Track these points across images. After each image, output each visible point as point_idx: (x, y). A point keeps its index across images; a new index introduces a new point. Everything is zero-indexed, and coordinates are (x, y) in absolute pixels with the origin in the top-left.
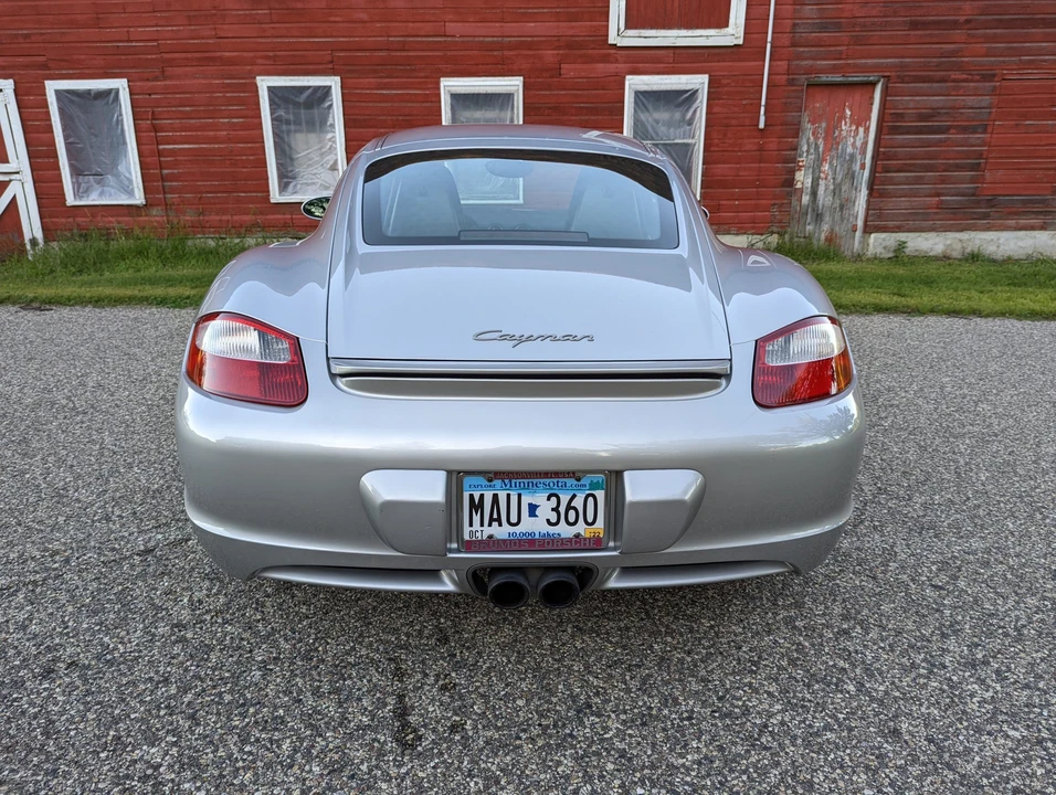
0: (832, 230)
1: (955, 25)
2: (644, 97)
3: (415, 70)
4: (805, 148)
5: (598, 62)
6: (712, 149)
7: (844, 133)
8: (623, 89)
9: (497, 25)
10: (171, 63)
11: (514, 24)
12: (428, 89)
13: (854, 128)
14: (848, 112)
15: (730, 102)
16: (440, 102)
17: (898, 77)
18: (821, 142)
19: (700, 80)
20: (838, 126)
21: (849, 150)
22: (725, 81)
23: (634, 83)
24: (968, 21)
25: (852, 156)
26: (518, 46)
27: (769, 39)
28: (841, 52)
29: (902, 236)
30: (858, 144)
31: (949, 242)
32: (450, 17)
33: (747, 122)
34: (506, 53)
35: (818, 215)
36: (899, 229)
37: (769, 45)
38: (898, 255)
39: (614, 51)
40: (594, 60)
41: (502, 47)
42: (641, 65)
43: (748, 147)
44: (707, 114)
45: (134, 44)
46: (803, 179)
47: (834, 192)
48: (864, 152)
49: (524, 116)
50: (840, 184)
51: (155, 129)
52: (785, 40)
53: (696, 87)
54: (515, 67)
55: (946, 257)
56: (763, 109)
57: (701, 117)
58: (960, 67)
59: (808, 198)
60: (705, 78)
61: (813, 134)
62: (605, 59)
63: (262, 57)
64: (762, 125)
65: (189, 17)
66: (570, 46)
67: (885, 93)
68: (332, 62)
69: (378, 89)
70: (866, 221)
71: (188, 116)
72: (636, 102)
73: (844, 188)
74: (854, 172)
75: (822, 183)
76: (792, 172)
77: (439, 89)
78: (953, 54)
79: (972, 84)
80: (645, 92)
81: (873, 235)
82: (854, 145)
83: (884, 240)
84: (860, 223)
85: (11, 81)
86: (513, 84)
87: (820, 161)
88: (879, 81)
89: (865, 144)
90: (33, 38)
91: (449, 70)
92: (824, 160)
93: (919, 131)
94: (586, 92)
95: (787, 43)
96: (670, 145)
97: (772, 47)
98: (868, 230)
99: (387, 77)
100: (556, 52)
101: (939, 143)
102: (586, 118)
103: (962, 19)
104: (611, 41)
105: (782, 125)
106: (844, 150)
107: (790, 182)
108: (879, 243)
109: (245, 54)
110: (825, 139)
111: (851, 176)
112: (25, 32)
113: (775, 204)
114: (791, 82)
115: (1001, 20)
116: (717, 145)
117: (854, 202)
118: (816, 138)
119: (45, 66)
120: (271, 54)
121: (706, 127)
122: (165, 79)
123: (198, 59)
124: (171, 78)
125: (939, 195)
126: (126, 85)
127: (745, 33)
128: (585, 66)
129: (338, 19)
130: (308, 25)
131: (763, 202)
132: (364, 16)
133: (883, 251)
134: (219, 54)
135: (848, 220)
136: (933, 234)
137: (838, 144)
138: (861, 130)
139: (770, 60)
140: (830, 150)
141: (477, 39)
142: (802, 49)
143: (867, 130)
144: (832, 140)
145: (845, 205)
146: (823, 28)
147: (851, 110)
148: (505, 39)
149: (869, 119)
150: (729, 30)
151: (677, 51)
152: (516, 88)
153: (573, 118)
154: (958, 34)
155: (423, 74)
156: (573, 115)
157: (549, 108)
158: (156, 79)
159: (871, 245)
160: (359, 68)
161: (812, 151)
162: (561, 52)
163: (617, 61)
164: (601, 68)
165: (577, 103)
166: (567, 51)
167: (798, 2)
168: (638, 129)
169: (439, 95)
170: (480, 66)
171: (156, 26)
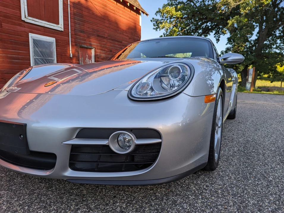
1: (104, 38)
2: (35, 42)
7: (87, 61)
8: (29, 38)
14: (87, 56)
15: (62, 48)
17: (97, 48)
19: (52, 40)
20: (85, 59)
22: (59, 41)
23: (32, 36)
24: (107, 38)
27: (70, 31)
28: (85, 39)
33: (67, 55)
37: (70, 33)
39: (24, 23)
40: (14, 24)
42: (33, 30)
43: (68, 62)
44: (56, 51)
56: (71, 51)
58: (107, 48)
60: (54, 39)
61: (81, 60)
62: (20, 25)
64: (71, 56)
67: (95, 52)
78: (105, 44)
80: (37, 40)
88: (93, 49)
94: (14, 36)
95: (74, 34)
96: (47, 59)
97: (71, 34)
102: (15, 46)
104: (23, 19)
105: (75, 57)
110: (83, 62)
114: (76, 45)
115: (111, 39)
127: (64, 28)
128: (12, 26)
138: (90, 61)
139: (71, 38)
142: (77, 36)
146: (81, 32)
149: (92, 58)
150: (60, 26)
151: (45, 28)
153: (9, 45)
154: (105, 40)
162: (1, 18)
163: (25, 27)
164: (19, 28)
165: (11, 39)
166: (4, 18)
167: (75, 23)
168: (35, 53)
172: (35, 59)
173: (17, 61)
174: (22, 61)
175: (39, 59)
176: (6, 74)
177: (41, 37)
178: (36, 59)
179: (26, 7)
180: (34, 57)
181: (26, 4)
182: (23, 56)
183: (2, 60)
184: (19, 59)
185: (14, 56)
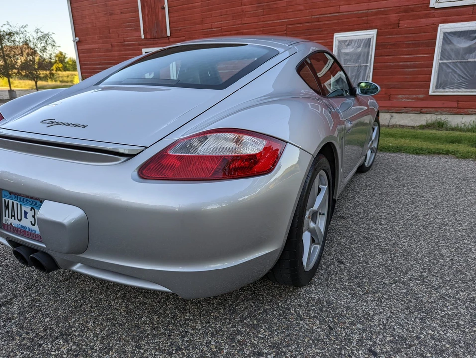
2: (447, 36)
3: (322, 31)
5: (422, 18)
8: (437, 32)
9: (366, 4)
11: (375, 3)
12: (327, 39)
16: (333, 45)
23: (444, 28)
26: (376, 14)
32: (342, 3)
34: (369, 18)
39: (434, 11)
40: (419, 17)
41: (367, 15)
42: (450, 18)
45: (213, 29)
49: (376, 50)
54: (374, 25)
62: (427, 16)
63: (258, 31)
65: (233, 17)
66: (406, 11)
68: (286, 30)
72: (444, 39)
77: (333, 39)
80: (451, 32)
90: (182, 30)
91: (339, 29)
94: (413, 35)
96: (465, 62)
99: (310, 35)
100: (397, 15)
102: (412, 49)
104: (431, 6)
109: (251, 30)
112: (180, 28)
120: (262, 29)
123: (234, 34)
128: (414, 21)
129: (291, 10)
130: (278, 15)
132: (302, 8)
134: (242, 31)
141: (354, 13)
148: (370, 11)
151: (475, 8)
152: (373, 35)
153: (405, 49)
155: (326, 32)
156: (405, 48)
157: (391, 45)
160: (297, 32)
162: (400, 15)
163: (434, 17)
164: (424, 21)
165: (407, 41)
166: (404, 14)
168: (444, 54)
169: (333, 42)
170: (355, 26)
171: (221, 21)
172: (440, 64)
173: (411, 70)
174: (419, 69)
175: (448, 64)
176: (391, 89)
177: (463, 26)
178: (442, 65)
180: (440, 61)
182: (422, 62)
183: (390, 70)
184: (414, 66)
185: (408, 63)
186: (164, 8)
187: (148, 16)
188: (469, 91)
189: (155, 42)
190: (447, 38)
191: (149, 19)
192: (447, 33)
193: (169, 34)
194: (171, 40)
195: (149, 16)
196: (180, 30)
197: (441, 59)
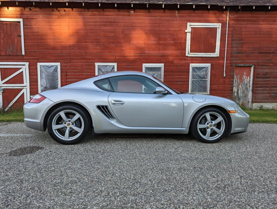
0: (243, 102)
1: (270, 53)
2: (194, 69)
3: (136, 62)
4: (235, 82)
5: (183, 60)
6: (212, 81)
7: (244, 78)
8: (189, 67)
9: (158, 51)
10: (73, 59)
11: (162, 51)
12: (139, 66)
13: (247, 77)
15: (216, 70)
17: (258, 65)
18: (239, 80)
19: (209, 65)
20: (243, 76)
21: (246, 82)
22: (214, 65)
23: (192, 65)
24: (273, 52)
25: (247, 84)
26: (163, 56)
27: (225, 55)
28: (243, 59)
29: (261, 104)
30: (248, 81)
31: (273, 106)
32: (146, 49)
33: (221, 75)
34: (160, 58)
35: (239, 98)
36: (260, 102)
37: (225, 57)
38: (261, 108)
39: (187, 58)
41: (159, 56)
42: (194, 61)
43: (221, 81)
44: (210, 73)
45: (63, 54)
46: (235, 89)
47: (243, 92)
48: (250, 83)
49: (164, 73)
50: (244, 91)
51: (66, 75)
52: (229, 56)
53: (208, 66)
54: (162, 61)
55: (273, 109)
56: (224, 72)
57: (209, 74)
58: (272, 63)
59: (236, 94)
60: (210, 64)
61: (237, 78)
62: (185, 60)
63: (97, 58)
64: (225, 76)
65: (79, 48)
66: (176, 56)
67: (255, 69)
68: (115, 59)
69: (126, 66)
70: (252, 100)
71: (75, 72)
72: (193, 70)
73: (245, 92)
74: (247, 88)
75: (239, 90)
76: (233, 87)
77: (142, 66)
78: (270, 60)
79: (275, 67)
80: (195, 67)
81: (254, 104)
82: (247, 81)
83: (257, 105)
84: (250, 100)
85: (28, 63)
86: (162, 65)
87: (239, 85)
88: (252, 66)
89: (250, 81)
90: (36, 52)
91: (145, 62)
92: (240, 85)
93: (263, 78)
94: (180, 67)
95: (230, 56)
96: (201, 80)
98: (253, 102)
99: (129, 63)
100: (172, 58)
101: (268, 81)
102: (180, 73)
103: (272, 52)
104: (187, 55)
105: (229, 76)
106: (245, 82)
107: (232, 90)
108: (256, 106)
109: (93, 57)
110: (240, 79)
111: (247, 89)
112: (34, 50)
113: (228, 95)
114: (231, 66)
116: (213, 81)
117: (248, 95)
118: (237, 79)
119: (38, 59)
120: (99, 57)
121: (210, 76)
122: (70, 63)
123: (80, 58)
124: (72, 63)
125: (270, 94)
126: (60, 64)
127: (219, 54)
128: (180, 61)
129: (117, 49)
130: (110, 50)
131: (225, 95)
132: (124, 49)
133: (257, 107)
134: (86, 57)
135: (247, 100)
136: (269, 103)
137: (243, 81)
138: (248, 77)
139: (226, 60)
140: (241, 82)
141: (153, 54)
142: (233, 58)
143: (250, 77)
144: (241, 80)
145: (246, 96)
146: (238, 53)
147: (246, 73)
148: (160, 54)
149: (250, 75)
150: (216, 53)
151: (203, 58)
154: (271, 55)
155: (138, 63)
156: (177, 73)
157: (170, 71)
158: (68, 63)
159: (254, 106)
160: (122, 61)
161: (236, 82)
162: (174, 58)
163: (188, 60)
164: (184, 62)
165: (178, 70)
167: (232, 47)
168: (193, 76)
169: (142, 68)
170: (153, 61)
171: (70, 50)
172: (192, 81)
174: (184, 83)
175: (195, 81)
177: (199, 65)
179: (189, 47)
180: (192, 80)
181: (190, 45)
182: (185, 80)
183: (171, 83)
184: (181, 82)
185: (179, 80)
186: (20, 36)
187: (3, 39)
188: (204, 93)
189: (9, 58)
190: (194, 70)
191: (4, 42)
192: (194, 67)
193: (23, 53)
194: (25, 57)
195: (5, 40)
196: (34, 52)
197: (192, 79)
